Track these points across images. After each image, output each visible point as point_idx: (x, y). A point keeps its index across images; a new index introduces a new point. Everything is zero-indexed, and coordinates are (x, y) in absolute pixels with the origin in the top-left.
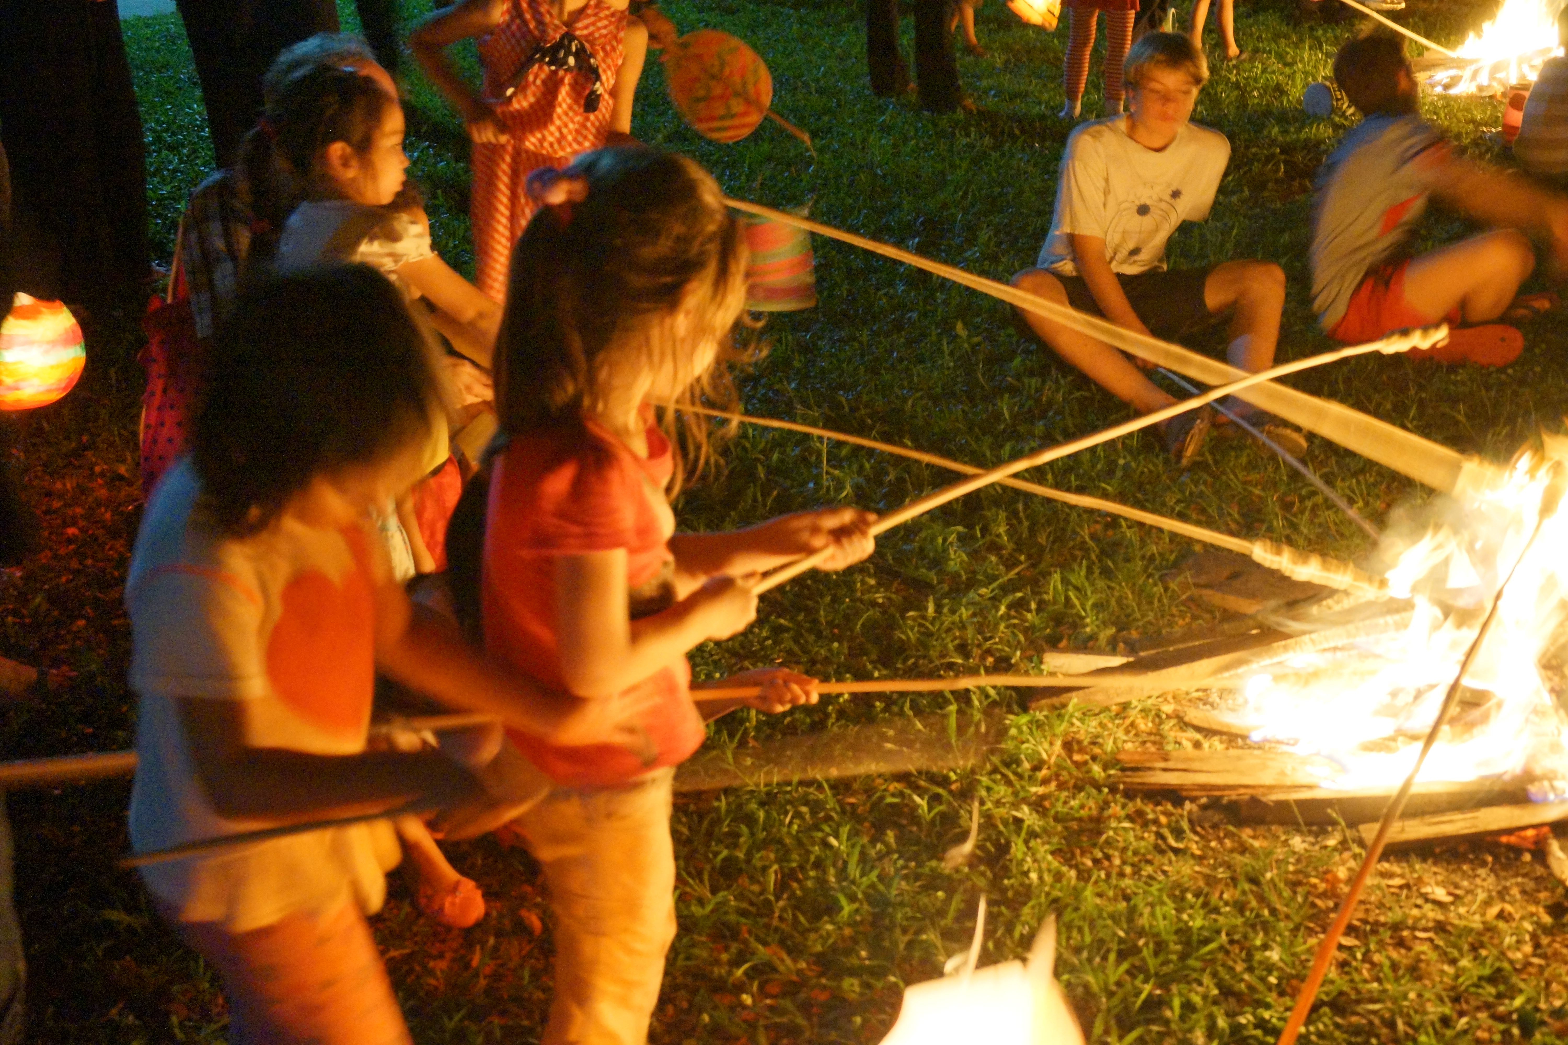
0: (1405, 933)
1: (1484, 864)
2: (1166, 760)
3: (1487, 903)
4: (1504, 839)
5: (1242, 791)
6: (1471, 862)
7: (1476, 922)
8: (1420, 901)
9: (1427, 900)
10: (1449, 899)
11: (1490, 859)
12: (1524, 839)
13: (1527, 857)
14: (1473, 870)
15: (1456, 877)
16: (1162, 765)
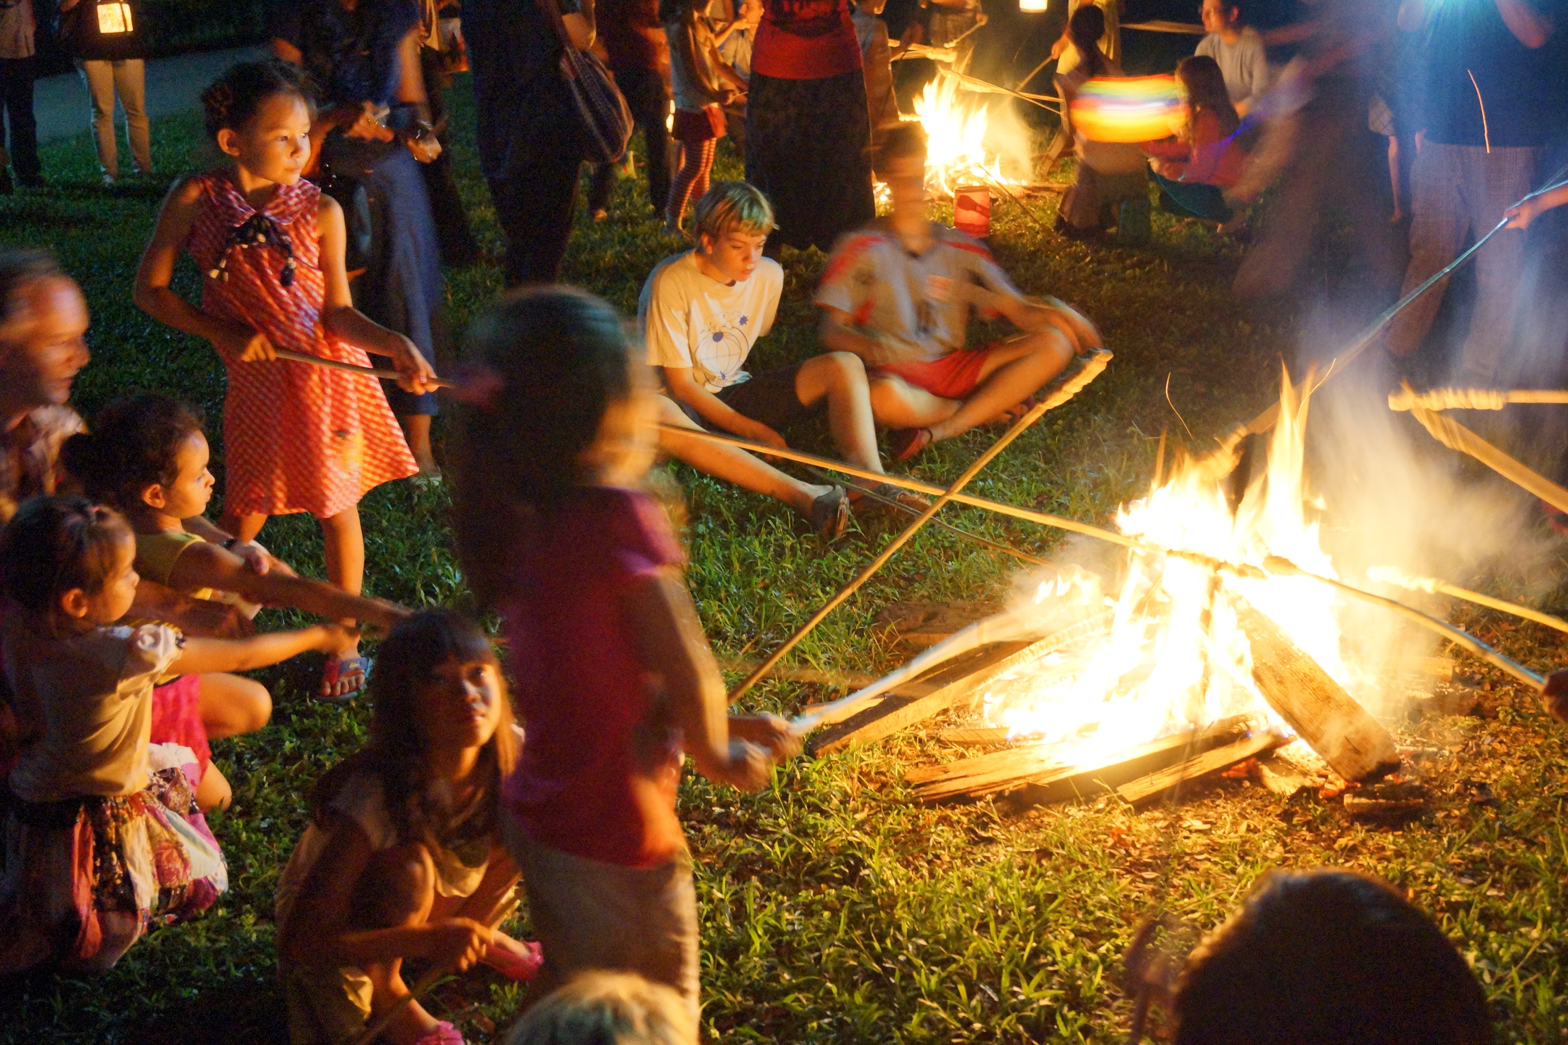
0: (1187, 859)
1: (1219, 796)
2: (946, 772)
3: (1235, 824)
4: (1225, 775)
5: (1016, 783)
6: (1208, 796)
7: (1234, 838)
8: (1186, 834)
9: (1191, 832)
10: (1208, 826)
11: (1221, 792)
12: (1238, 770)
13: (1247, 784)
14: (1213, 802)
15: (1204, 811)
16: (945, 776)
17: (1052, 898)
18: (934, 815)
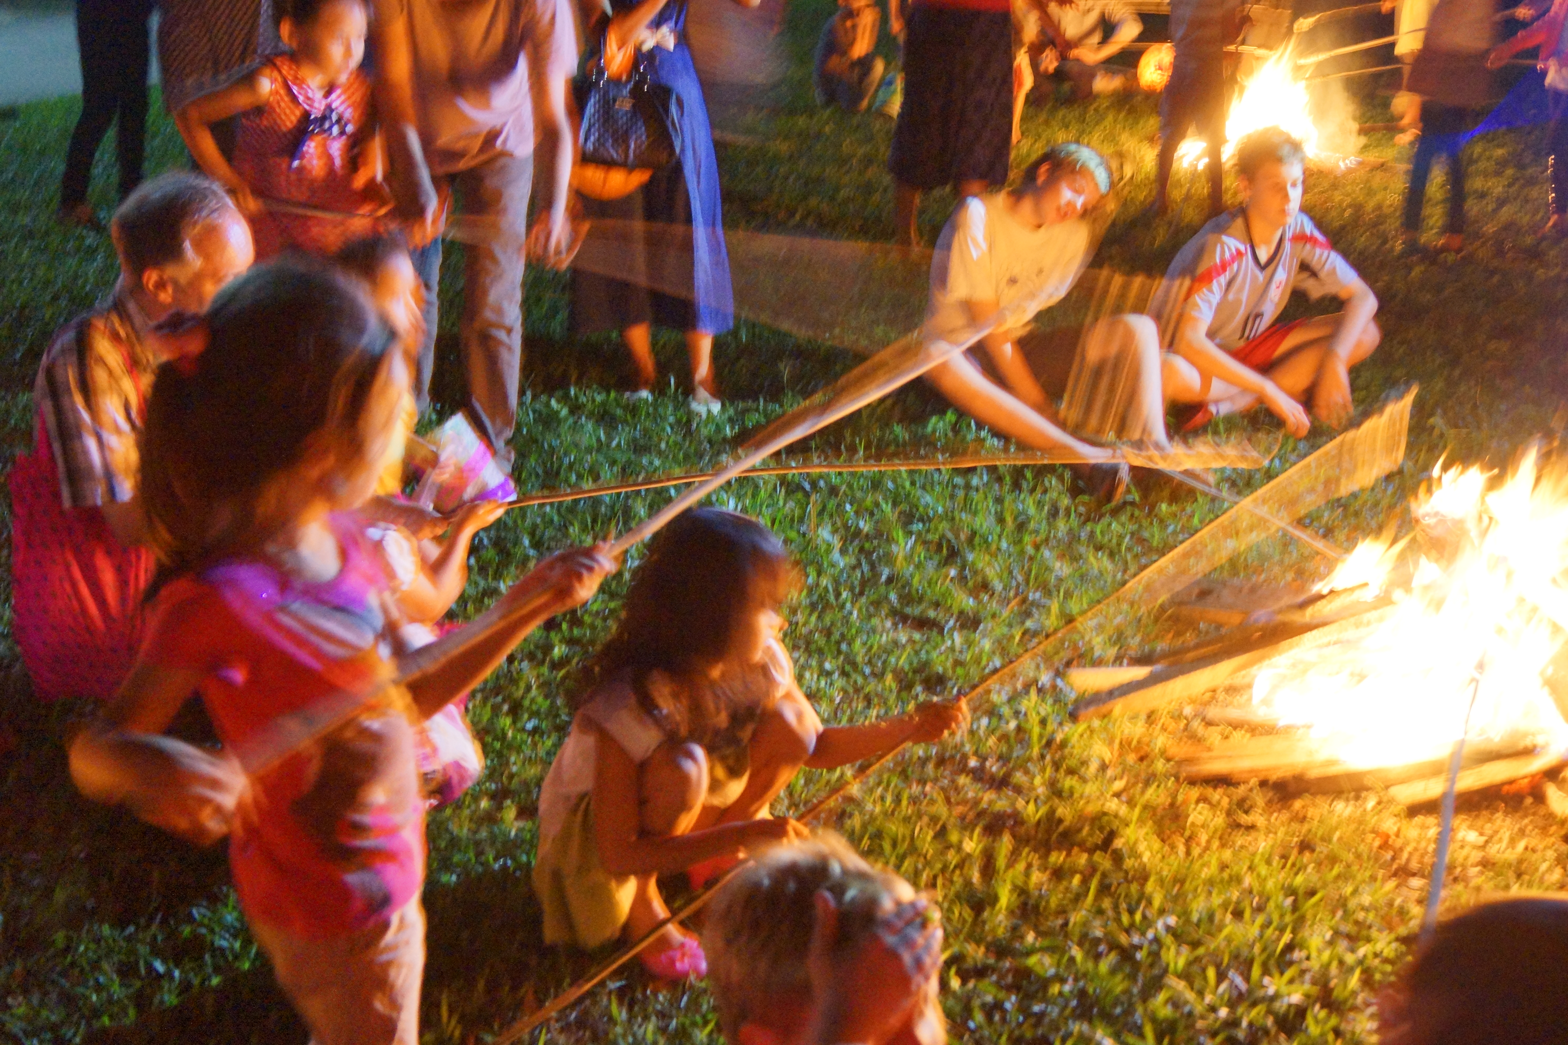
0: (1458, 870)
1: (1498, 810)
2: (1209, 751)
4: (1507, 790)
6: (1486, 809)
7: (1510, 856)
8: (1459, 845)
9: (1466, 842)
10: (1483, 839)
11: (1500, 806)
12: (1521, 787)
13: (1529, 801)
14: (1491, 814)
15: (1481, 822)
16: (1208, 756)
17: (1312, 893)
18: (1195, 793)
